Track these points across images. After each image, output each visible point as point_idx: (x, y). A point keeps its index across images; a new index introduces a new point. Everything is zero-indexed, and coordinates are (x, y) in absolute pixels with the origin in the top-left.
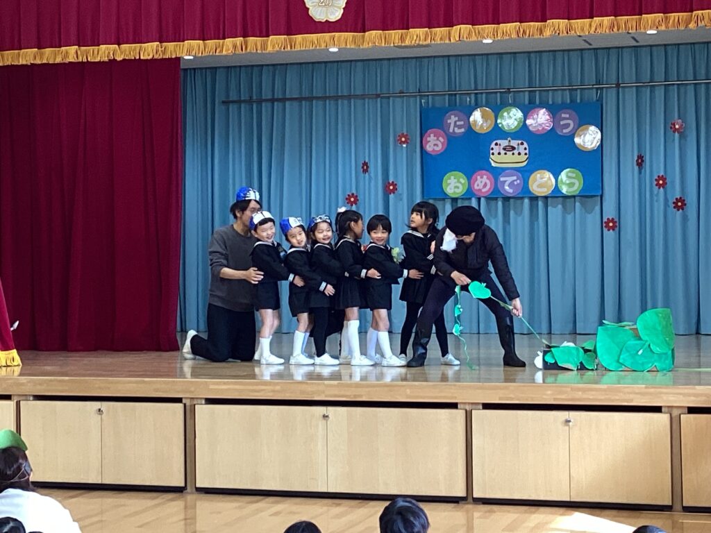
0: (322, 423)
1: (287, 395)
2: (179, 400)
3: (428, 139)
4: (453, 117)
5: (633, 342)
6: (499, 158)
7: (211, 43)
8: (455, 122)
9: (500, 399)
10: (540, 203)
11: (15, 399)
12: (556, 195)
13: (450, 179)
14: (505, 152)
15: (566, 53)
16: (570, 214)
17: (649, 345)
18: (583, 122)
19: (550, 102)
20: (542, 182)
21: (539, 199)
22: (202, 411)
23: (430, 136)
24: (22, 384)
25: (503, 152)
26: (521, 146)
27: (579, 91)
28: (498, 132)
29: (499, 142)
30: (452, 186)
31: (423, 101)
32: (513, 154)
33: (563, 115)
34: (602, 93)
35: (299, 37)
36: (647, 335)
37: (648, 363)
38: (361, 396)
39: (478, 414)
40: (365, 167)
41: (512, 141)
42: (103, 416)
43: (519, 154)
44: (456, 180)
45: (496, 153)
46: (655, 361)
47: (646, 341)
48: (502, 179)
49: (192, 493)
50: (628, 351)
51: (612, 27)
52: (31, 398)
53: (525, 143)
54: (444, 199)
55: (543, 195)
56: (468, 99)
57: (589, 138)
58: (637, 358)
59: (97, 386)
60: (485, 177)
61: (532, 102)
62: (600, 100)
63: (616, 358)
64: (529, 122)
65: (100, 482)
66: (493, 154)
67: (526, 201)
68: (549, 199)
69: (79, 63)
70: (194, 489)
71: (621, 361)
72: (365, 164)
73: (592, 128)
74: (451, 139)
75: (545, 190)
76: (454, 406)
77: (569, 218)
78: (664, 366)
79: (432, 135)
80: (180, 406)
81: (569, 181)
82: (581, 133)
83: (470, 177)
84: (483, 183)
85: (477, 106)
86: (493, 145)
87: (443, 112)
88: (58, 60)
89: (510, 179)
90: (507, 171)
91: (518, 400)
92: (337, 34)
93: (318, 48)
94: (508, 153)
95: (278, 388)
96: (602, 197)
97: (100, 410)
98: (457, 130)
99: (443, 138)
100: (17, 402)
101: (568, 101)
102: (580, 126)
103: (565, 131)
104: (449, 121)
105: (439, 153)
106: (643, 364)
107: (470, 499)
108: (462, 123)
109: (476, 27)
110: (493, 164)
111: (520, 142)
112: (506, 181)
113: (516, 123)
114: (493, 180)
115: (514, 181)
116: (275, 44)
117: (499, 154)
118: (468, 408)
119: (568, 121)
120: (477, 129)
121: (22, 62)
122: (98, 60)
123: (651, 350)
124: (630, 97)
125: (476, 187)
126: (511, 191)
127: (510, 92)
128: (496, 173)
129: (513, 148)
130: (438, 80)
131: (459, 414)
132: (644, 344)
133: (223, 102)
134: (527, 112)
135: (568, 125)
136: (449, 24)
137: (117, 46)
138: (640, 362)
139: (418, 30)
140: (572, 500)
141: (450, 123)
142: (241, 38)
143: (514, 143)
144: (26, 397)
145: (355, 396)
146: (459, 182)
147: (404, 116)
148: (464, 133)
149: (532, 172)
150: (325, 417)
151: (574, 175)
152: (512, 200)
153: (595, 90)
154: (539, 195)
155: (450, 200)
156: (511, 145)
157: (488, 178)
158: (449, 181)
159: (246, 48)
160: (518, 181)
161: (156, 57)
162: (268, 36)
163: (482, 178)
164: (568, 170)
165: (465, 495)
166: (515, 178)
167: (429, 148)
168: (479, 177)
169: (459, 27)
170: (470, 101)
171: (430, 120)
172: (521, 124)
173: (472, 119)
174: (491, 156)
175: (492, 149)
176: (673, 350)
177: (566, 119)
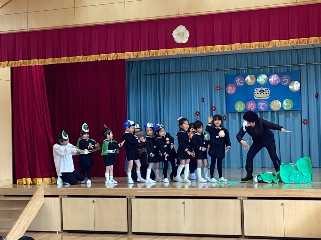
0: (182, 205)
1: (168, 194)
2: (125, 197)
3: (228, 88)
4: (238, 79)
5: (295, 171)
6: (258, 95)
7: (136, 53)
8: (239, 81)
9: (254, 195)
10: (275, 114)
11: (60, 197)
12: (282, 110)
13: (238, 104)
14: (260, 93)
15: (285, 51)
16: (288, 118)
17: (302, 173)
18: (292, 80)
19: (279, 72)
20: (276, 105)
21: (275, 112)
22: (134, 201)
23: (229, 87)
24: (63, 191)
25: (259, 93)
26: (267, 90)
27: (290, 67)
28: (257, 85)
29: (257, 89)
30: (239, 107)
31: (226, 73)
32: (264, 94)
33: (284, 77)
34: (300, 68)
35: (171, 50)
36: (301, 168)
37: (302, 180)
38: (198, 194)
39: (246, 202)
40: (203, 100)
41: (263, 88)
42: (95, 203)
43: (266, 93)
44: (240, 105)
45: (256, 93)
46: (304, 179)
47: (300, 171)
48: (259, 104)
49: (130, 234)
50: (293, 175)
51: (297, 43)
52: (66, 197)
53: (268, 89)
54: (235, 113)
55: (277, 110)
56: (244, 71)
57: (295, 86)
58: (297, 178)
59: (92, 191)
60: (252, 103)
61: (271, 72)
62: (299, 70)
63: (288, 179)
64: (270, 80)
65: (94, 230)
66: (255, 94)
67: (270, 113)
68: (279, 112)
69: (84, 62)
70: (131, 233)
71: (290, 179)
72: (203, 99)
73: (296, 82)
74: (238, 88)
75: (277, 108)
76: (236, 198)
77: (288, 119)
78: (308, 181)
79: (230, 86)
80: (125, 199)
81: (287, 104)
82: (291, 84)
83: (246, 103)
84: (251, 106)
85: (248, 74)
86: (255, 90)
87: (234, 77)
88: (76, 61)
89: (262, 104)
90: (262, 101)
91: (262, 195)
92: (186, 48)
93: (178, 54)
94: (261, 93)
95: (165, 191)
96: (301, 111)
97: (93, 201)
98: (240, 84)
99: (234, 88)
100: (61, 198)
101: (286, 71)
102: (291, 81)
103: (285, 84)
104: (237, 81)
105: (232, 94)
106: (299, 180)
107: (243, 237)
108: (242, 81)
109: (242, 44)
110: (255, 98)
111: (266, 88)
112: (261, 105)
113: (264, 81)
114: (255, 104)
115: (264, 105)
116: (161, 53)
117: (258, 94)
118: (241, 199)
119: (286, 79)
120: (248, 84)
121: (61, 62)
122: (91, 61)
123: (303, 175)
124: (312, 69)
125: (248, 108)
126: (263, 109)
127: (262, 68)
128: (257, 102)
129: (264, 91)
130: (232, 64)
131: (238, 202)
132: (299, 172)
133: (144, 75)
134: (269, 76)
135: (286, 81)
136: (231, 43)
137: (98, 55)
138: (298, 179)
139: (218, 46)
140: (285, 237)
141: (237, 82)
142: (148, 51)
143: (264, 89)
144: (64, 196)
145: (196, 194)
146: (241, 106)
147: (218, 79)
148: (243, 85)
149: (272, 101)
150: (184, 203)
151: (289, 102)
152: (263, 113)
153: (297, 67)
154: (275, 110)
155: (237, 113)
156: (263, 90)
157: (253, 104)
158: (237, 105)
159: (150, 54)
160: (266, 105)
161: (114, 59)
162: (158, 50)
163: (251, 103)
164: (287, 100)
165: (241, 235)
166: (264, 103)
167: (229, 92)
168: (249, 104)
169: (235, 44)
170: (245, 72)
171: (229, 80)
172: (267, 81)
173: (246, 79)
174: (255, 95)
175: (255, 92)
176: (311, 174)
177: (285, 79)
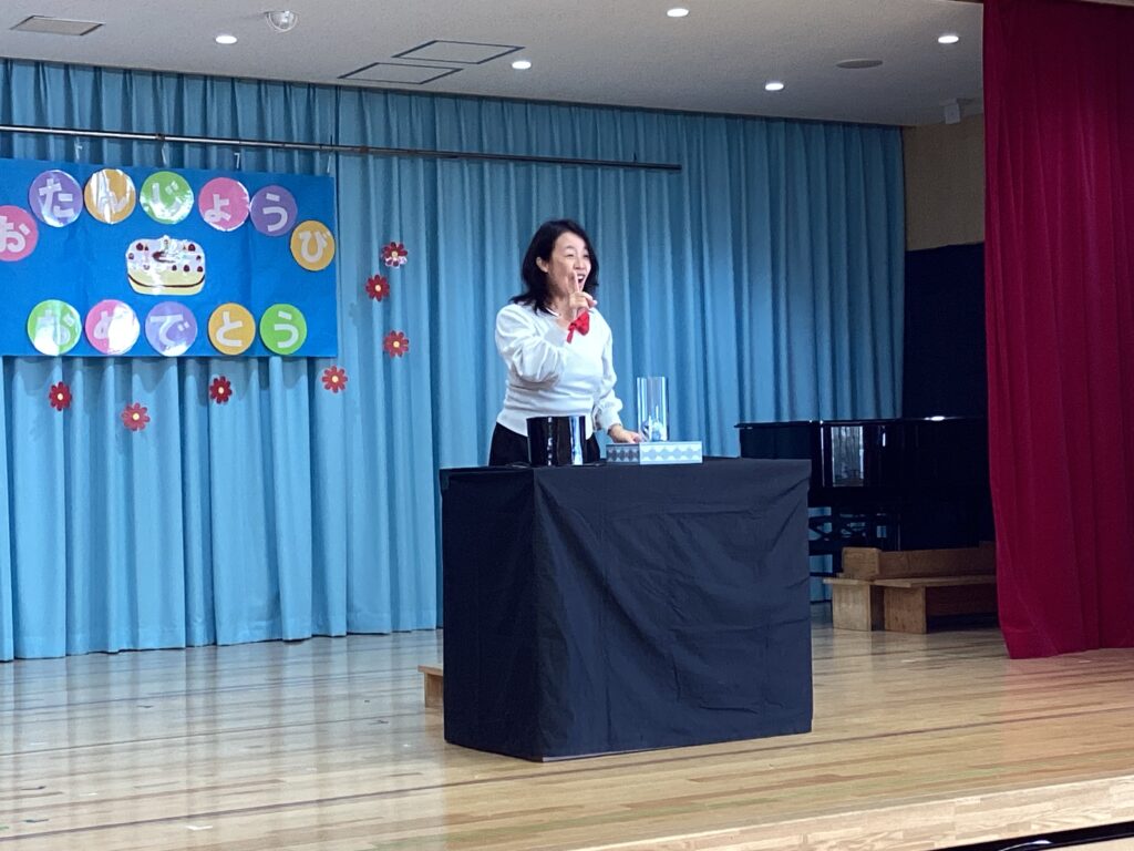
4: (51, 182)
8: (56, 194)
13: (43, 315)
18: (303, 215)
19: (245, 171)
20: (231, 329)
26: (190, 254)
27: (295, 153)
28: (143, 222)
29: (144, 242)
33: (270, 197)
43: (187, 269)
44: (55, 319)
45: (139, 268)
48: (154, 320)
53: (196, 245)
55: (234, 352)
57: (312, 246)
60: (119, 312)
66: (133, 266)
73: (321, 227)
75: (237, 343)
79: (4, 219)
82: (301, 235)
83: (85, 311)
85: (101, 164)
86: (132, 249)
87: (31, 172)
89: (169, 320)
90: (162, 303)
98: (58, 212)
99: (28, 226)
102: (301, 221)
103: (271, 228)
104: (42, 191)
105: (20, 258)
108: (69, 197)
110: (136, 288)
114: (136, 319)
119: (277, 210)
120: (98, 213)
125: (98, 335)
127: (165, 142)
128: (143, 305)
134: (199, 187)
135: (277, 217)
141: (44, 196)
146: (63, 321)
148: (75, 222)
149: (214, 306)
151: (292, 317)
154: (229, 352)
157: (126, 316)
158: (41, 320)
160: (187, 325)
163: (112, 313)
164: (278, 306)
166: (180, 317)
168: (104, 314)
173: (88, 191)
174: (130, 271)
175: (131, 258)
177: (273, 204)
